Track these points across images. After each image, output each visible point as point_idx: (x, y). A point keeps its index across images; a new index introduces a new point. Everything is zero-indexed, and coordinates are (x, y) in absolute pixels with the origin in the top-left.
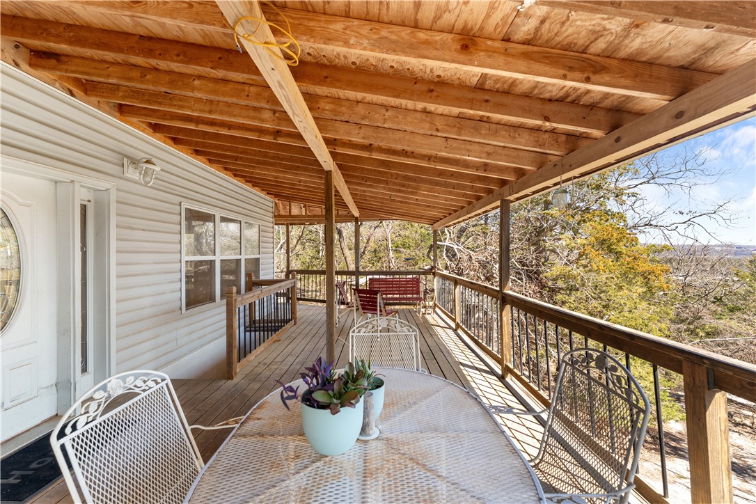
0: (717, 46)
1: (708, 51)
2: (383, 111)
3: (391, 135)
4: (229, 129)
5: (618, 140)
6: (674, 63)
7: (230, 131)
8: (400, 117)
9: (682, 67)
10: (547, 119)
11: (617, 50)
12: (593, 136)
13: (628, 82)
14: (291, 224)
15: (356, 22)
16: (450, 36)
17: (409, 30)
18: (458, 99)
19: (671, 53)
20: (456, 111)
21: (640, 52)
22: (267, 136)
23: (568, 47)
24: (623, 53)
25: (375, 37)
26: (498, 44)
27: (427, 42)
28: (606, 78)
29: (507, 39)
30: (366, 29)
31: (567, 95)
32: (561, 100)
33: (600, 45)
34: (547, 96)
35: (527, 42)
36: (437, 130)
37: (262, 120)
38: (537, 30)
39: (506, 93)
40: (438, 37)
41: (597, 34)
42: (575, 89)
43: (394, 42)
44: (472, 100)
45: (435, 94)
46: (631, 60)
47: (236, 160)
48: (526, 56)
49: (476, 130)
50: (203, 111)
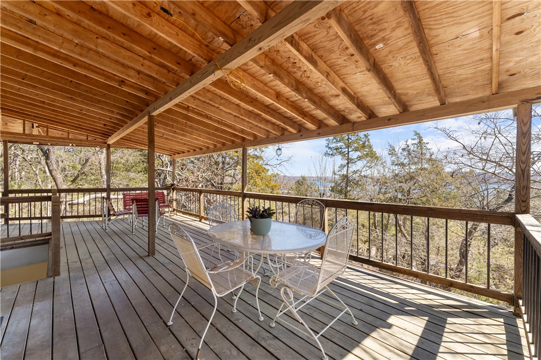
0: (327, 119)
1: (325, 119)
2: (220, 99)
3: (210, 108)
4: (75, 66)
5: (301, 136)
6: (318, 119)
7: (76, 68)
8: (227, 104)
9: (319, 120)
10: (284, 124)
11: (310, 112)
12: (289, 130)
13: (310, 121)
14: (10, 142)
15: (247, 74)
16: (274, 92)
17: (263, 85)
18: (261, 108)
19: (319, 117)
20: (251, 108)
21: (314, 114)
22: (112, 82)
23: (300, 107)
24: (310, 113)
25: (253, 83)
26: (285, 99)
27: (267, 91)
28: (307, 119)
29: (287, 99)
30: (250, 78)
31: (291, 117)
32: (288, 118)
33: (308, 109)
34: (285, 115)
35: (292, 102)
36: (241, 115)
37: (129, 76)
38: (297, 100)
39: (274, 111)
40: (271, 91)
41: (308, 107)
42: (294, 116)
43: (258, 87)
44: (265, 110)
45: (253, 104)
46: (311, 115)
47: (23, 79)
48: (291, 106)
49: (255, 119)
50: (73, 52)
